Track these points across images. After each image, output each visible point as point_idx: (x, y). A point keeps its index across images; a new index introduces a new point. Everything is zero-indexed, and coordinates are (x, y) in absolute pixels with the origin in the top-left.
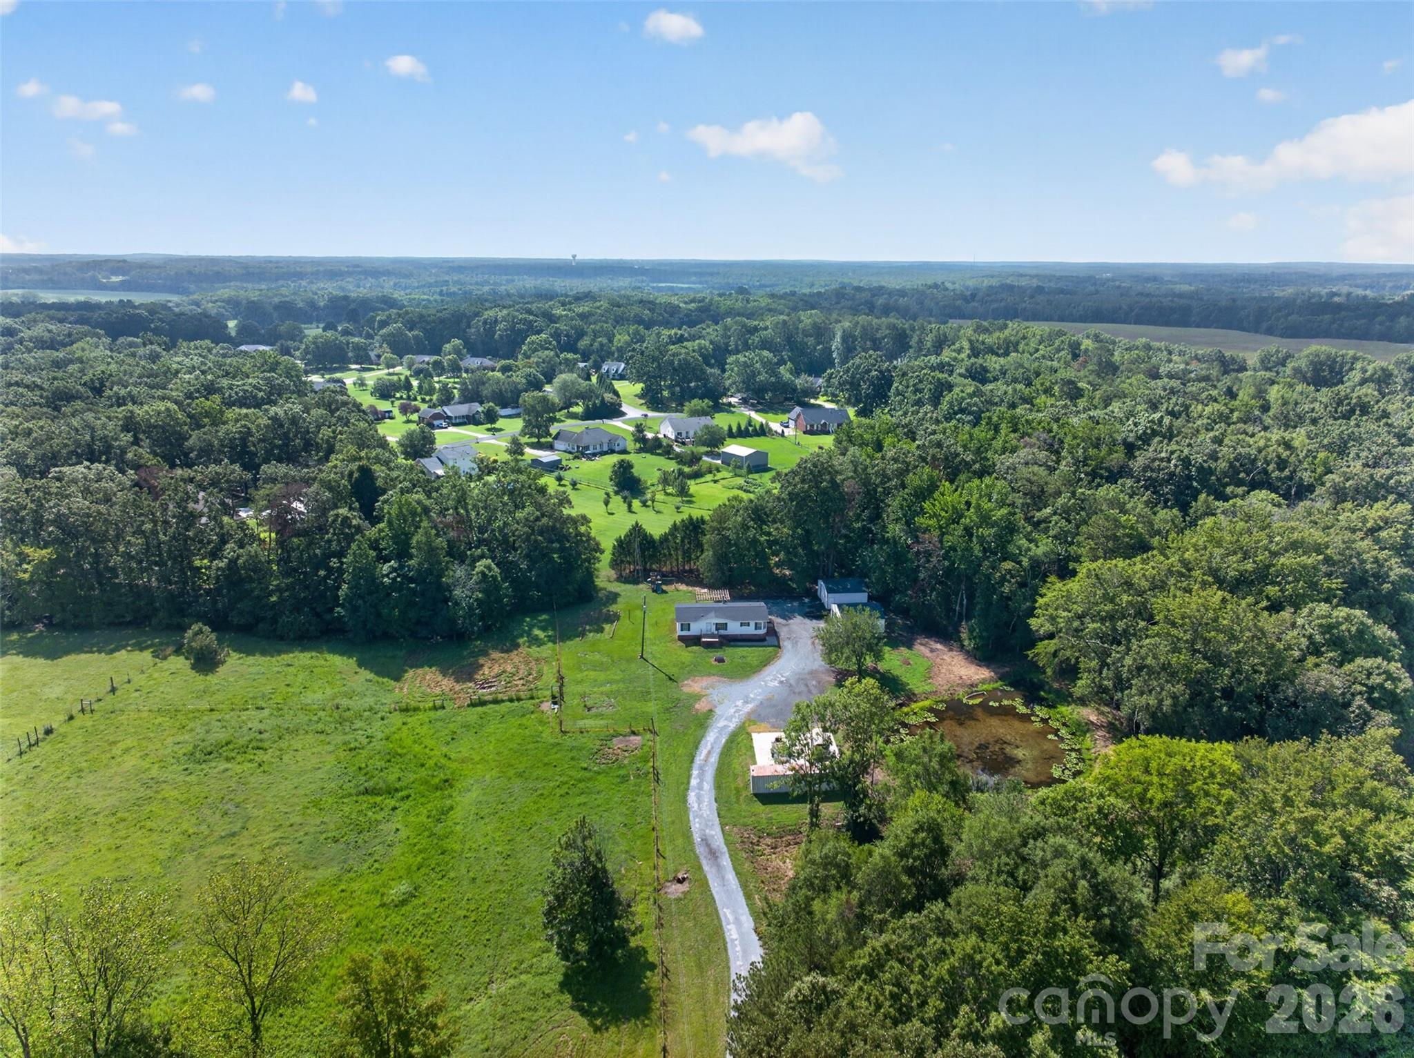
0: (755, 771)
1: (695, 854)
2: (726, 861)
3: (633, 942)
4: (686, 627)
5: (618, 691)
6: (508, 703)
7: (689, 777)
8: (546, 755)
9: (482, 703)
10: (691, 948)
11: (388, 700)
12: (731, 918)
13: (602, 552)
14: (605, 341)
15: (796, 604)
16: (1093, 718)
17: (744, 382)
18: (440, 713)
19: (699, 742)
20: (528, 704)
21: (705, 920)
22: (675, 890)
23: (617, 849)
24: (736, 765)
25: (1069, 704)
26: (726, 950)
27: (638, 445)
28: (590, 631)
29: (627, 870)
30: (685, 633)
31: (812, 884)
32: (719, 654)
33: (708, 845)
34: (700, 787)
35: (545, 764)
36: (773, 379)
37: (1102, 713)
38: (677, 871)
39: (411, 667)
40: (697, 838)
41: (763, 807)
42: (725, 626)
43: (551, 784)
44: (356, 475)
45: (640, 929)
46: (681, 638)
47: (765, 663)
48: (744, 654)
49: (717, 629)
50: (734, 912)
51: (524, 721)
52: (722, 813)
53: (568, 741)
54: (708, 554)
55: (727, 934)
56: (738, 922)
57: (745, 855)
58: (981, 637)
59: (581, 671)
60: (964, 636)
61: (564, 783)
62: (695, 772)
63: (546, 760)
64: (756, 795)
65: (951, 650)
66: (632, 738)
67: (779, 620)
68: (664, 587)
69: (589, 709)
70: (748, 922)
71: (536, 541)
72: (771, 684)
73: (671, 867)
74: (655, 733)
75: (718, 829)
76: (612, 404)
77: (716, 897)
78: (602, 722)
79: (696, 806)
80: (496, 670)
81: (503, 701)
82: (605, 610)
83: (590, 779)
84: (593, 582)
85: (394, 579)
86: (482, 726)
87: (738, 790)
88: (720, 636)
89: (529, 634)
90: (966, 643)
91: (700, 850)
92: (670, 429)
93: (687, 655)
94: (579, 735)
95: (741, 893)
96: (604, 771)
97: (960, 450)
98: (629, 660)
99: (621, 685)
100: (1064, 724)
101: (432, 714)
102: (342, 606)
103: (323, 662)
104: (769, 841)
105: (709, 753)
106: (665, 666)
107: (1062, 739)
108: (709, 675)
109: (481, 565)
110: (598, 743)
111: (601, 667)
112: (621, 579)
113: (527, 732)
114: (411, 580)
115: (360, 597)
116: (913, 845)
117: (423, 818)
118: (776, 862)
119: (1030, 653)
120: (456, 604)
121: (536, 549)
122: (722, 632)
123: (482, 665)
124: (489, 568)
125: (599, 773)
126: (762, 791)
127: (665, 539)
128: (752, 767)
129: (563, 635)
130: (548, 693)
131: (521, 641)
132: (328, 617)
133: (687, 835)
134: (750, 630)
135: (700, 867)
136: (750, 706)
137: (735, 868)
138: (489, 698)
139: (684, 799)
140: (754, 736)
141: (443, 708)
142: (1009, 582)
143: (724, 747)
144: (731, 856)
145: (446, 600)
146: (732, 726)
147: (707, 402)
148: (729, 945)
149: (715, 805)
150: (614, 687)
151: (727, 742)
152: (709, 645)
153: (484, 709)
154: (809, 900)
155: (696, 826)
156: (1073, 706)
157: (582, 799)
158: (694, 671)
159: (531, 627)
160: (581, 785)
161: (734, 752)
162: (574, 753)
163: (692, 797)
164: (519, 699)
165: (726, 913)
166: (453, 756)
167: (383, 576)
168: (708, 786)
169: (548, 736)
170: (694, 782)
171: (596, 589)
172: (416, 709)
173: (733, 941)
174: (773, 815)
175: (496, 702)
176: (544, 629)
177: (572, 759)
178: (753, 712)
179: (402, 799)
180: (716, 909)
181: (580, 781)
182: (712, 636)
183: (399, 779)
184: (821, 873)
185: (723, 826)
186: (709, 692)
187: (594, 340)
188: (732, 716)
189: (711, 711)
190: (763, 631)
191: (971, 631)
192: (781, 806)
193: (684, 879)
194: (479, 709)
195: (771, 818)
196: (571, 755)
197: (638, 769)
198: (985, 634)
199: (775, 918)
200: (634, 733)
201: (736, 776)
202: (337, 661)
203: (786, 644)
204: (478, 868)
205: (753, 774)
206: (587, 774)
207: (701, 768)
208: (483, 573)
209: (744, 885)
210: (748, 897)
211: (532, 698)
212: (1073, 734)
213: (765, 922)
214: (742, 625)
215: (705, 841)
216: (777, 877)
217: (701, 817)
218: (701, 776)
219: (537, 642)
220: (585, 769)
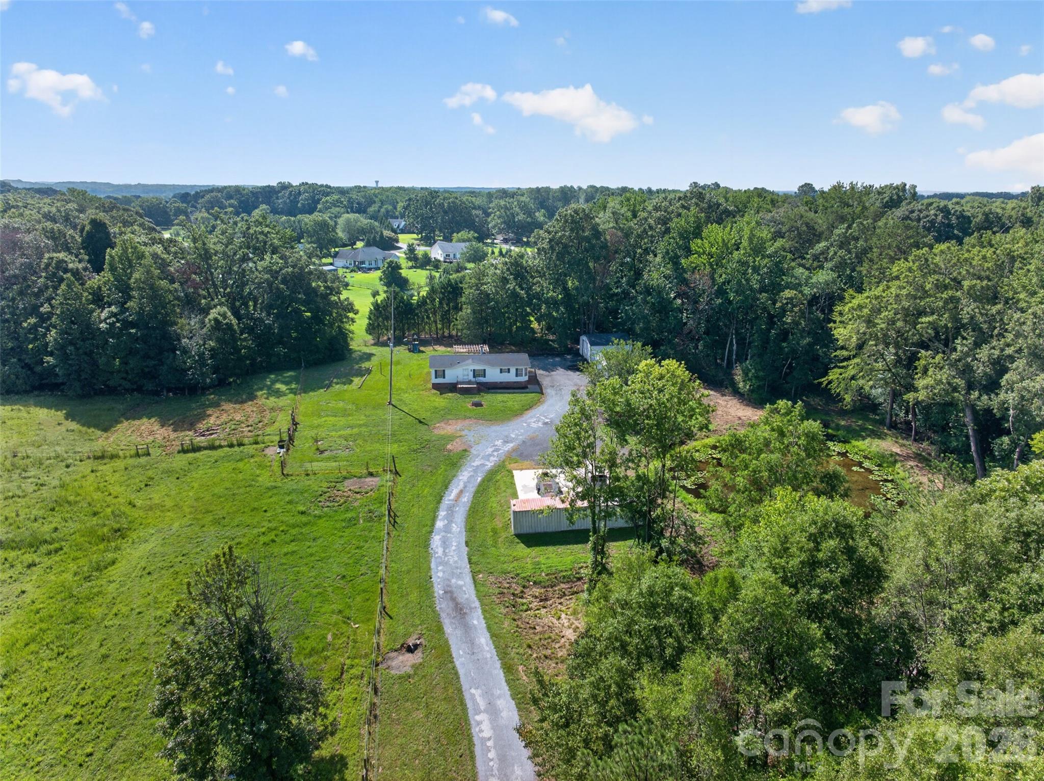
0: (517, 505)
1: (434, 611)
2: (477, 620)
3: (325, 751)
4: (440, 374)
5: (359, 434)
6: (228, 449)
7: (434, 519)
8: (257, 499)
9: (196, 449)
10: (418, 754)
11: (85, 448)
12: (482, 704)
13: (356, 313)
14: (390, 207)
15: (557, 359)
16: (896, 449)
17: (505, 222)
18: (143, 460)
19: (449, 483)
20: (250, 449)
21: (442, 707)
22: (403, 663)
23: (327, 608)
24: (493, 503)
25: (864, 439)
26: (473, 757)
27: (410, 264)
28: (337, 383)
29: (335, 636)
30: (440, 380)
31: (624, 646)
32: (477, 399)
33: (453, 599)
34: (447, 529)
35: (254, 509)
36: (529, 219)
37: (902, 445)
38: (407, 635)
39: (127, 419)
40: (438, 591)
41: (529, 550)
42: (483, 373)
43: (255, 531)
44: (88, 228)
45: (331, 730)
46: (436, 386)
47: (530, 407)
48: (505, 399)
49: (474, 377)
50: (488, 694)
51: (240, 465)
52: (474, 559)
53: (290, 484)
54: (467, 311)
55: (475, 730)
56: (493, 711)
57: (504, 611)
58: (757, 377)
59: (320, 416)
60: (738, 378)
61: (271, 530)
62: (442, 513)
63: (256, 505)
64: (520, 536)
65: (723, 395)
66: (369, 479)
67: (541, 372)
68: (422, 349)
69: (322, 452)
70: (509, 713)
71: (278, 288)
72: (534, 425)
73: (401, 629)
74: (397, 473)
75: (468, 579)
76: (390, 238)
77: (461, 672)
78: (334, 464)
79: (440, 551)
80: (224, 418)
81: (221, 447)
82: (356, 367)
83: (305, 524)
84: (348, 345)
85: (112, 325)
86: (189, 471)
87: (495, 532)
88: (478, 383)
89: (269, 388)
90: (741, 385)
91: (443, 606)
92: (440, 252)
93: (441, 401)
94: (303, 478)
95: (498, 664)
96: (326, 515)
97: (722, 200)
98: (378, 406)
99: (363, 429)
100: (866, 457)
101: (131, 461)
102: (51, 354)
103: (25, 415)
104: (537, 591)
105: (461, 492)
106: (416, 411)
107: (870, 471)
108: (465, 418)
109: (213, 314)
110: (325, 485)
111: (345, 413)
112: (378, 343)
113: (240, 476)
114: (132, 325)
115: (71, 343)
116: (813, 564)
117: (68, 576)
118: (547, 618)
119: (824, 381)
120: (185, 351)
121: (278, 297)
122: (482, 379)
123: (210, 415)
124: (224, 316)
125: (320, 517)
126: (526, 530)
127: (423, 302)
128: (513, 502)
129: (307, 388)
130: (277, 438)
131: (259, 393)
132: (38, 369)
133: (426, 586)
134: (511, 377)
135: (440, 629)
136: (510, 446)
137: (489, 628)
138: (205, 444)
139: (426, 545)
140: (516, 473)
141: (148, 454)
142: (792, 311)
143: (480, 485)
144: (484, 611)
145: (174, 350)
146: (489, 465)
147: (472, 234)
148: (478, 750)
149: (465, 550)
150: (356, 430)
151: (483, 481)
152: (466, 392)
153: (197, 455)
154: (625, 678)
155: (438, 575)
156: (869, 439)
157: (292, 547)
158: (446, 415)
159: (274, 382)
160: (294, 532)
161: (492, 490)
162: (293, 497)
163: (436, 540)
164: (240, 444)
165: (475, 696)
166: (139, 503)
167: (101, 322)
168: (458, 527)
169: (265, 479)
170: (439, 524)
171: (350, 351)
172: (113, 457)
173: (484, 740)
174: (542, 560)
175: (212, 447)
176: (286, 383)
177: (290, 502)
178: (514, 450)
179: (49, 553)
180: (460, 690)
181: (294, 526)
182: (469, 382)
183: (56, 529)
184: (644, 623)
185: (474, 574)
186: (463, 433)
187: (380, 207)
188: (490, 455)
189: (465, 450)
190: (524, 378)
191: (746, 373)
192: (551, 549)
193: (416, 646)
194: (190, 455)
195: (539, 563)
196: (288, 498)
197: (370, 511)
198: (761, 374)
199: (554, 708)
200: (371, 474)
201: (493, 516)
202: (42, 414)
203: (549, 391)
204: (117, 640)
205: (513, 508)
206: (304, 519)
207: (450, 509)
208: (216, 320)
209: (503, 653)
210: (508, 669)
211: (256, 443)
212: (879, 465)
213: (536, 716)
214: (501, 371)
215: (450, 593)
216: (550, 638)
217: (446, 564)
218: (450, 517)
219: (278, 394)
220: (303, 513)
